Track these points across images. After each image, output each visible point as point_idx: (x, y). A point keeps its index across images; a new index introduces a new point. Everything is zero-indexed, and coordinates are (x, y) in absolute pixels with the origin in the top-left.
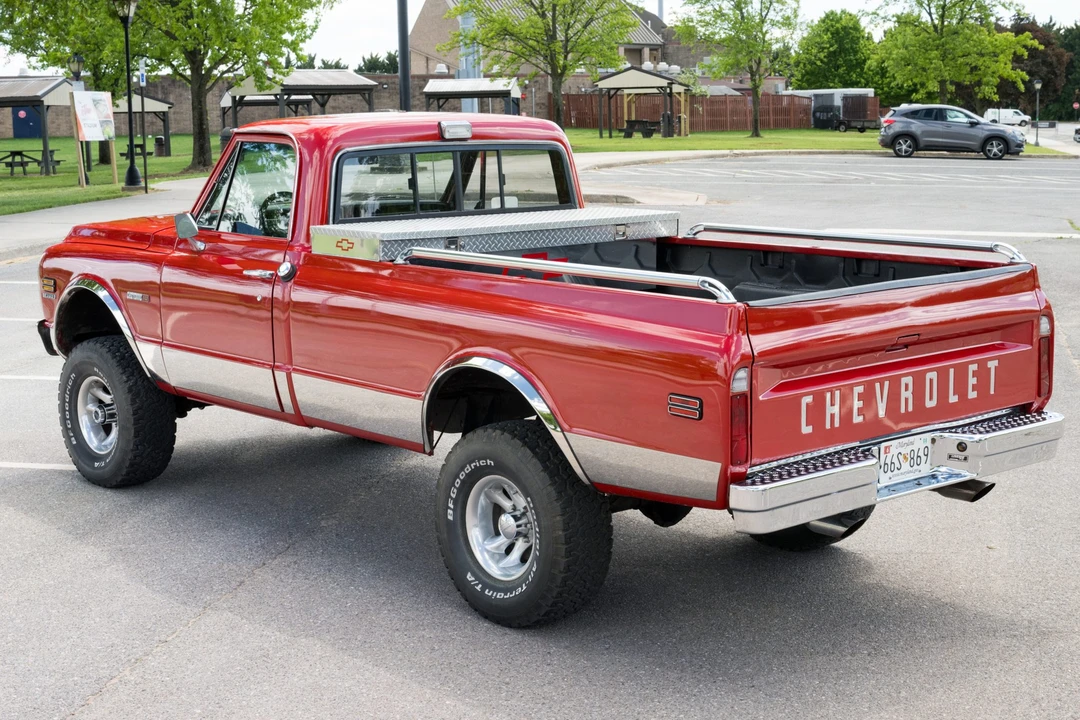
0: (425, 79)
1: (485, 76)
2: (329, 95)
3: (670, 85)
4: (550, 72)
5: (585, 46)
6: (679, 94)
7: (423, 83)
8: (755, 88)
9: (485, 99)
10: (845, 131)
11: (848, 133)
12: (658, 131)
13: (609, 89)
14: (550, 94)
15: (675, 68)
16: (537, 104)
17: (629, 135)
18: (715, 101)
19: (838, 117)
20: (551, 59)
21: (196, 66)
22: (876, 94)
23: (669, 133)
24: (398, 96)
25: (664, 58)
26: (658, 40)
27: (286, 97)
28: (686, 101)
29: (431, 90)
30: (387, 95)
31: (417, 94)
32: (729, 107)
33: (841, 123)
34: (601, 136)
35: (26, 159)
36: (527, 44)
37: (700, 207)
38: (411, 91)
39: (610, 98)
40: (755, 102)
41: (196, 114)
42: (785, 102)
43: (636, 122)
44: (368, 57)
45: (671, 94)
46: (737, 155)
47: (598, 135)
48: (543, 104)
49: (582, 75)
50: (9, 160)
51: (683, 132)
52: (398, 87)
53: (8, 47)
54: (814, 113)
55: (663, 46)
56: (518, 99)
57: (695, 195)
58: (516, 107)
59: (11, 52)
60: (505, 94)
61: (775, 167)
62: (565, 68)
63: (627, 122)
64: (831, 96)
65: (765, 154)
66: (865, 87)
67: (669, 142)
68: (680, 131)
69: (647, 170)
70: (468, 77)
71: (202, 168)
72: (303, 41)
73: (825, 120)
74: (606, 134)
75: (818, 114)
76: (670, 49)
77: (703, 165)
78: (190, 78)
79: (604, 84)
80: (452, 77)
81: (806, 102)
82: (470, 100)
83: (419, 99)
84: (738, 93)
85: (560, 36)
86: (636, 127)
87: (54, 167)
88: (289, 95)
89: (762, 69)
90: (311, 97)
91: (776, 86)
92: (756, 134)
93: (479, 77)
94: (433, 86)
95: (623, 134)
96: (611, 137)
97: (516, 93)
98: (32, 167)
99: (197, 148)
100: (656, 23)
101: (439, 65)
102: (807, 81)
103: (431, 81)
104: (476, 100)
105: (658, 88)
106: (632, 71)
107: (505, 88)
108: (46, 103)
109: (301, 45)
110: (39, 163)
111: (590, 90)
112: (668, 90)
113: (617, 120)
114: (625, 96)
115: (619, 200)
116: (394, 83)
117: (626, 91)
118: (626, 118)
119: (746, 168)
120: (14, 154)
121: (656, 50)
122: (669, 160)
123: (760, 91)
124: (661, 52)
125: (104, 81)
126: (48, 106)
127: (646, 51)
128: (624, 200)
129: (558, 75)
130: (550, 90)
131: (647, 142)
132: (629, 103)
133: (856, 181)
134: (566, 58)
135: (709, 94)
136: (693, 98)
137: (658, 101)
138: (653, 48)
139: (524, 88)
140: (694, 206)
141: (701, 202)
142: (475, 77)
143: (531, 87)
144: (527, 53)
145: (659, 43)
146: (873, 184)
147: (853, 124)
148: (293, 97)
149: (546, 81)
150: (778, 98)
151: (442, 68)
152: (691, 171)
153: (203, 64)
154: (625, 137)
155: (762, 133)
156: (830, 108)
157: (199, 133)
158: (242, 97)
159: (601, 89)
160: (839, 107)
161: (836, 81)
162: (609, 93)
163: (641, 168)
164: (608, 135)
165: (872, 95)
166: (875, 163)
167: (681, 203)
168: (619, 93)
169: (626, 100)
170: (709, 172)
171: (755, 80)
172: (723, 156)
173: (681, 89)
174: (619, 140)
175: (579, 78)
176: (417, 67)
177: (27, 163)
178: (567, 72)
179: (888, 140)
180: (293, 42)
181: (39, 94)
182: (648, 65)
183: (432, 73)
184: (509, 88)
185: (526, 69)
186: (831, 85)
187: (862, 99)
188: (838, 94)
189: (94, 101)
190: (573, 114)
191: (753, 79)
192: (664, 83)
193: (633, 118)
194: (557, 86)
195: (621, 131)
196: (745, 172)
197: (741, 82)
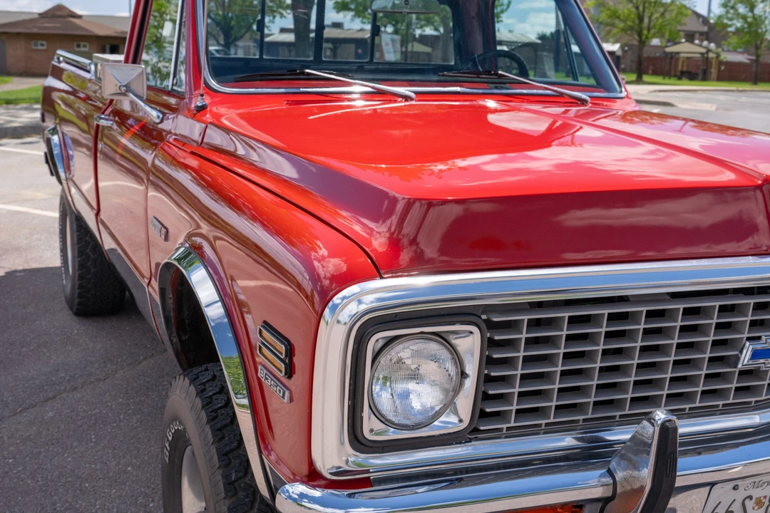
3: (707, 52)
6: (712, 58)
8: (758, 59)
12: (698, 78)
13: (671, 53)
15: (712, 45)
17: (680, 78)
18: (732, 64)
20: (640, 34)
23: (704, 78)
25: (707, 39)
26: (705, 29)
28: (716, 63)
32: (743, 68)
37: (712, 111)
39: (672, 57)
40: (757, 67)
43: (685, 72)
45: (707, 58)
47: (662, 78)
48: (634, 60)
55: (707, 33)
56: (619, 56)
57: (710, 106)
62: (647, 38)
68: (711, 79)
76: (711, 34)
79: (669, 50)
84: (749, 61)
85: (646, 20)
86: (685, 75)
92: (756, 84)
96: (669, 78)
97: (619, 52)
100: (705, 21)
105: (700, 53)
106: (687, 43)
111: (661, 55)
112: (706, 55)
113: (674, 71)
114: (681, 58)
117: (682, 55)
118: (680, 70)
121: (703, 35)
123: (760, 62)
124: (706, 36)
127: (697, 36)
128: (668, 104)
129: (642, 42)
132: (683, 62)
134: (648, 32)
136: (721, 63)
138: (701, 34)
139: (623, 49)
140: (709, 110)
141: (714, 108)
143: (628, 51)
145: (705, 31)
152: (711, 96)
154: (678, 79)
159: (668, 52)
163: (683, 93)
168: (677, 55)
169: (681, 61)
170: (722, 97)
171: (758, 56)
173: (714, 56)
178: (647, 41)
182: (697, 42)
184: (615, 50)
185: (626, 39)
190: (650, 67)
192: (704, 51)
193: (685, 69)
195: (676, 76)
196: (744, 98)
197: (751, 55)
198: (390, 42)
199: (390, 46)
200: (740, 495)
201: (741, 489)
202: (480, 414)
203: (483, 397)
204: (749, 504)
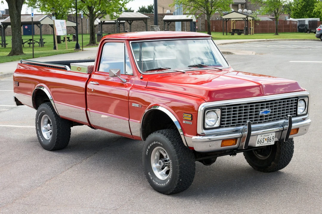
0: (163, 15)
1: (183, 14)
2: (132, 21)
3: (247, 17)
4: (206, 13)
5: (218, 5)
6: (250, 20)
7: (162, 16)
8: (277, 18)
9: (183, 22)
10: (309, 33)
11: (310, 34)
12: (243, 33)
13: (226, 19)
14: (206, 20)
15: (250, 11)
16: (201, 24)
17: (233, 34)
18: (262, 22)
19: (307, 28)
20: (207, 9)
21: (91, 11)
22: (320, 20)
23: (247, 34)
24: (154, 21)
25: (246, 8)
27: (119, 21)
28: (253, 23)
29: (165, 19)
30: (150, 21)
31: (160, 20)
32: (268, 25)
33: (308, 30)
34: (223, 35)
35: (34, 42)
36: (199, 4)
37: (253, 55)
38: (158, 19)
39: (227, 22)
40: (277, 23)
41: (91, 27)
42: (288, 23)
43: (235, 30)
44: (141, 7)
45: (247, 20)
46: (268, 40)
47: (222, 34)
48: (203, 24)
49: (217, 14)
50: (29, 42)
51: (252, 33)
52: (153, 18)
53: (27, 5)
54: (299, 27)
55: (245, 3)
56: (195, 22)
57: (252, 52)
58: (194, 25)
59: (29, 7)
60: (191, 20)
61: (280, 44)
62: (211, 11)
63: (232, 30)
64: (304, 21)
65: (278, 40)
66: (316, 18)
67: (247, 36)
68: (251, 33)
69: (238, 45)
70: (177, 14)
71: (93, 44)
72: (126, 3)
73: (302, 29)
74: (225, 34)
75: (300, 27)
76: (248, 4)
77: (257, 44)
78: (89, 15)
79: (224, 17)
80: (172, 14)
81: (295, 23)
82: (178, 22)
83: (160, 22)
84: (271, 20)
86: (236, 31)
87: (43, 44)
88: (120, 21)
89: (279, 12)
90: (124, 21)
91: (285, 17)
92: (277, 34)
93: (181, 15)
94: (166, 18)
95: (231, 34)
96: (227, 35)
97: (194, 20)
98: (36, 44)
99: (91, 38)
101: (167, 10)
102: (297, 16)
103: (165, 16)
104: (180, 22)
105: (243, 18)
106: (234, 12)
107: (191, 19)
108: (41, 24)
109: (125, 5)
110: (39, 43)
111: (220, 19)
112: (246, 19)
113: (229, 29)
114: (232, 21)
115: (228, 53)
116: (152, 16)
117: (232, 19)
118: (232, 28)
119: (271, 44)
120: (30, 40)
121: (243, 5)
122: (245, 42)
123: (278, 20)
124: (245, 6)
125: (59, 16)
126: (42, 25)
127: (240, 5)
128: (230, 53)
129: (209, 14)
130: (206, 19)
131: (239, 36)
132: (233, 23)
133: (306, 48)
134: (212, 8)
135: (261, 20)
136: (255, 21)
137: (243, 22)
138: (242, 4)
139: (197, 18)
140: (251, 55)
141: (254, 54)
142: (180, 15)
143: (199, 18)
144: (199, 7)
145: (244, 2)
146: (310, 49)
147: (312, 31)
148: (121, 21)
149: (205, 16)
150: (285, 21)
151: (168, 11)
152: (252, 45)
153: (93, 11)
154: (232, 35)
155: (279, 34)
156: (303, 25)
157: (92, 33)
158: (104, 22)
159: (224, 19)
160: (307, 25)
161: (307, 16)
162: (226, 20)
163: (236, 45)
164: (226, 34)
165: (319, 21)
166: (314, 43)
167: (247, 54)
168: (230, 20)
170: (258, 46)
171: (276, 16)
172: (264, 41)
173: (251, 19)
174: (230, 36)
175: (216, 15)
176: (160, 11)
177: (34, 43)
178: (212, 13)
179: (319, 36)
180: (123, 4)
181: (39, 20)
182: (240, 10)
183: (165, 13)
184: (192, 18)
185: (198, 12)
186: (305, 17)
187: (316, 21)
188: (307, 20)
189: (61, 23)
190: (214, 27)
191: (276, 15)
192: (245, 16)
193: (235, 28)
194: (209, 18)
195: (230, 33)
196: (270, 46)
197: (273, 16)
198: (60, 24)
199: (60, 27)
200: (262, 138)
201: (262, 136)
202: (221, 124)
203: (221, 121)
204: (264, 139)
